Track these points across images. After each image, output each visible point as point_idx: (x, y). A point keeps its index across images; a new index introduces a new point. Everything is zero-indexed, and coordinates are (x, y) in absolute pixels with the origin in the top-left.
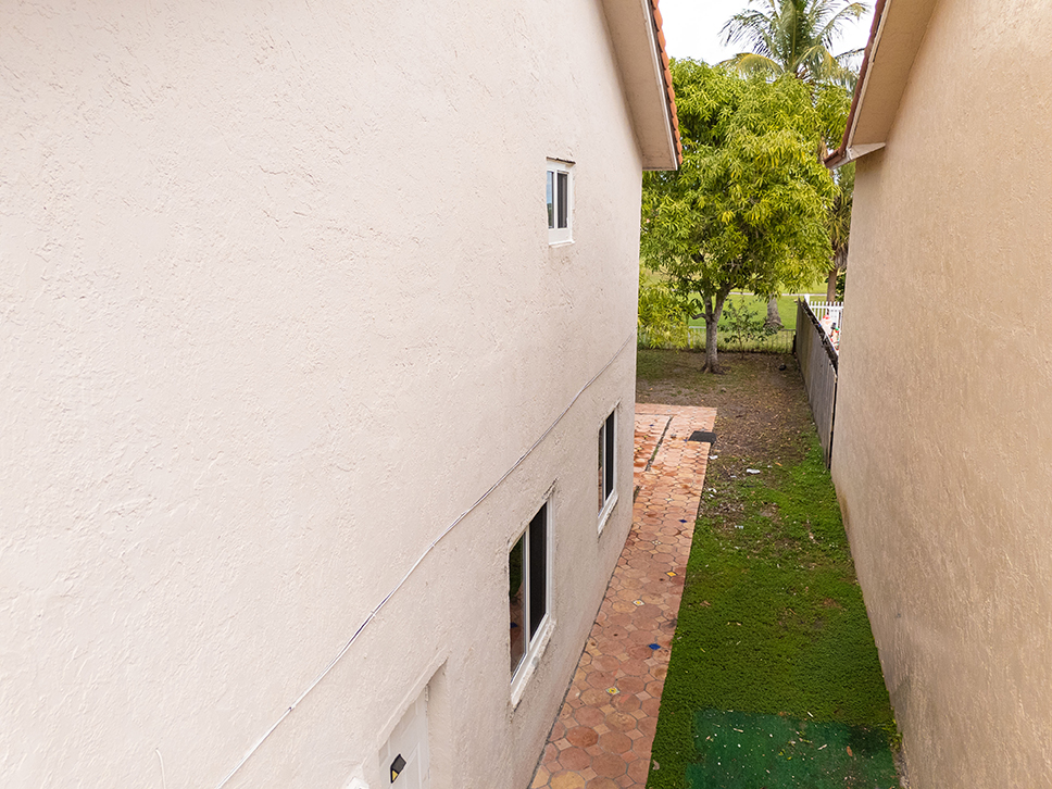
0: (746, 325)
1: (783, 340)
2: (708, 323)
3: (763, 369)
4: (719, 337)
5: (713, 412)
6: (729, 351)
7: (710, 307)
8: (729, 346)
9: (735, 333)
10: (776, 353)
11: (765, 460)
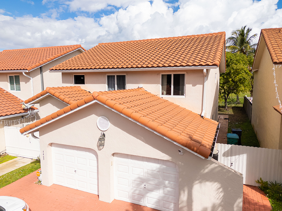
0: (233, 101)
1: (241, 105)
3: (237, 110)
7: (225, 97)
8: (229, 106)
10: (239, 108)
11: (239, 122)
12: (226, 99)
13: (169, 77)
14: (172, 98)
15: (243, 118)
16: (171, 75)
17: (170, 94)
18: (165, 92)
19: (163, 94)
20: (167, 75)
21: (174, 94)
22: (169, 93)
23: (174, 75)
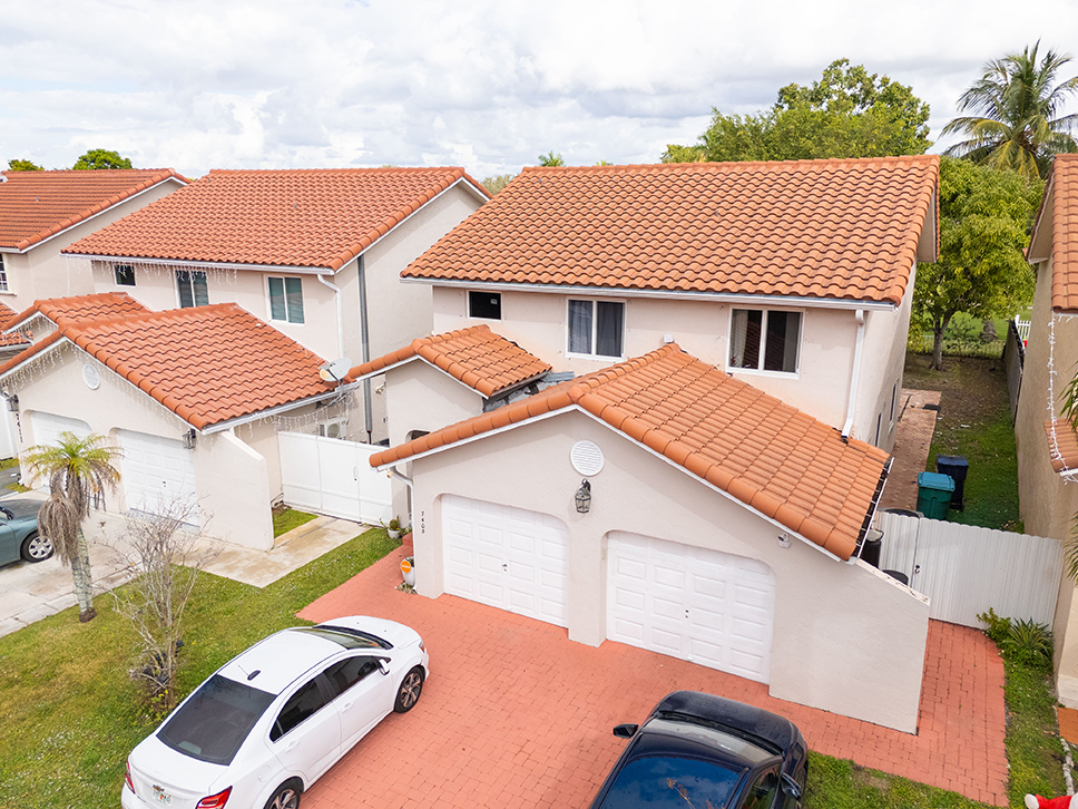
0: (965, 336)
1: (996, 348)
2: (936, 335)
3: (977, 369)
4: (944, 344)
5: (939, 395)
6: (950, 355)
7: (939, 323)
8: (950, 351)
9: (956, 342)
10: (988, 358)
11: (974, 421)
12: (938, 331)
13: (754, 316)
14: (760, 378)
15: (989, 406)
16: (761, 312)
17: (754, 365)
18: (740, 359)
19: (732, 363)
20: (749, 311)
21: (766, 368)
22: (750, 361)
23: (770, 312)
